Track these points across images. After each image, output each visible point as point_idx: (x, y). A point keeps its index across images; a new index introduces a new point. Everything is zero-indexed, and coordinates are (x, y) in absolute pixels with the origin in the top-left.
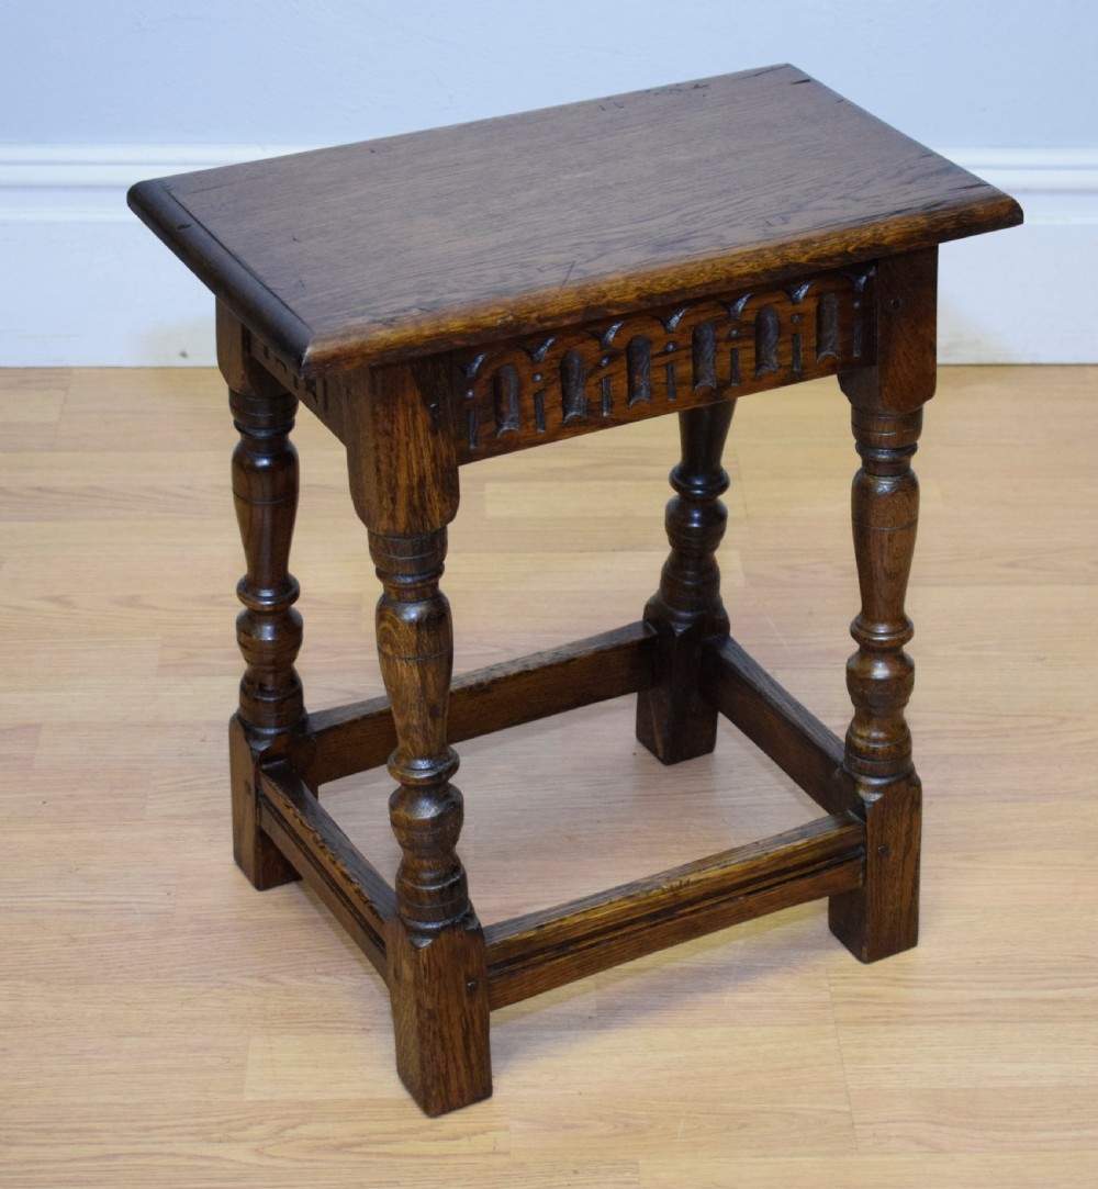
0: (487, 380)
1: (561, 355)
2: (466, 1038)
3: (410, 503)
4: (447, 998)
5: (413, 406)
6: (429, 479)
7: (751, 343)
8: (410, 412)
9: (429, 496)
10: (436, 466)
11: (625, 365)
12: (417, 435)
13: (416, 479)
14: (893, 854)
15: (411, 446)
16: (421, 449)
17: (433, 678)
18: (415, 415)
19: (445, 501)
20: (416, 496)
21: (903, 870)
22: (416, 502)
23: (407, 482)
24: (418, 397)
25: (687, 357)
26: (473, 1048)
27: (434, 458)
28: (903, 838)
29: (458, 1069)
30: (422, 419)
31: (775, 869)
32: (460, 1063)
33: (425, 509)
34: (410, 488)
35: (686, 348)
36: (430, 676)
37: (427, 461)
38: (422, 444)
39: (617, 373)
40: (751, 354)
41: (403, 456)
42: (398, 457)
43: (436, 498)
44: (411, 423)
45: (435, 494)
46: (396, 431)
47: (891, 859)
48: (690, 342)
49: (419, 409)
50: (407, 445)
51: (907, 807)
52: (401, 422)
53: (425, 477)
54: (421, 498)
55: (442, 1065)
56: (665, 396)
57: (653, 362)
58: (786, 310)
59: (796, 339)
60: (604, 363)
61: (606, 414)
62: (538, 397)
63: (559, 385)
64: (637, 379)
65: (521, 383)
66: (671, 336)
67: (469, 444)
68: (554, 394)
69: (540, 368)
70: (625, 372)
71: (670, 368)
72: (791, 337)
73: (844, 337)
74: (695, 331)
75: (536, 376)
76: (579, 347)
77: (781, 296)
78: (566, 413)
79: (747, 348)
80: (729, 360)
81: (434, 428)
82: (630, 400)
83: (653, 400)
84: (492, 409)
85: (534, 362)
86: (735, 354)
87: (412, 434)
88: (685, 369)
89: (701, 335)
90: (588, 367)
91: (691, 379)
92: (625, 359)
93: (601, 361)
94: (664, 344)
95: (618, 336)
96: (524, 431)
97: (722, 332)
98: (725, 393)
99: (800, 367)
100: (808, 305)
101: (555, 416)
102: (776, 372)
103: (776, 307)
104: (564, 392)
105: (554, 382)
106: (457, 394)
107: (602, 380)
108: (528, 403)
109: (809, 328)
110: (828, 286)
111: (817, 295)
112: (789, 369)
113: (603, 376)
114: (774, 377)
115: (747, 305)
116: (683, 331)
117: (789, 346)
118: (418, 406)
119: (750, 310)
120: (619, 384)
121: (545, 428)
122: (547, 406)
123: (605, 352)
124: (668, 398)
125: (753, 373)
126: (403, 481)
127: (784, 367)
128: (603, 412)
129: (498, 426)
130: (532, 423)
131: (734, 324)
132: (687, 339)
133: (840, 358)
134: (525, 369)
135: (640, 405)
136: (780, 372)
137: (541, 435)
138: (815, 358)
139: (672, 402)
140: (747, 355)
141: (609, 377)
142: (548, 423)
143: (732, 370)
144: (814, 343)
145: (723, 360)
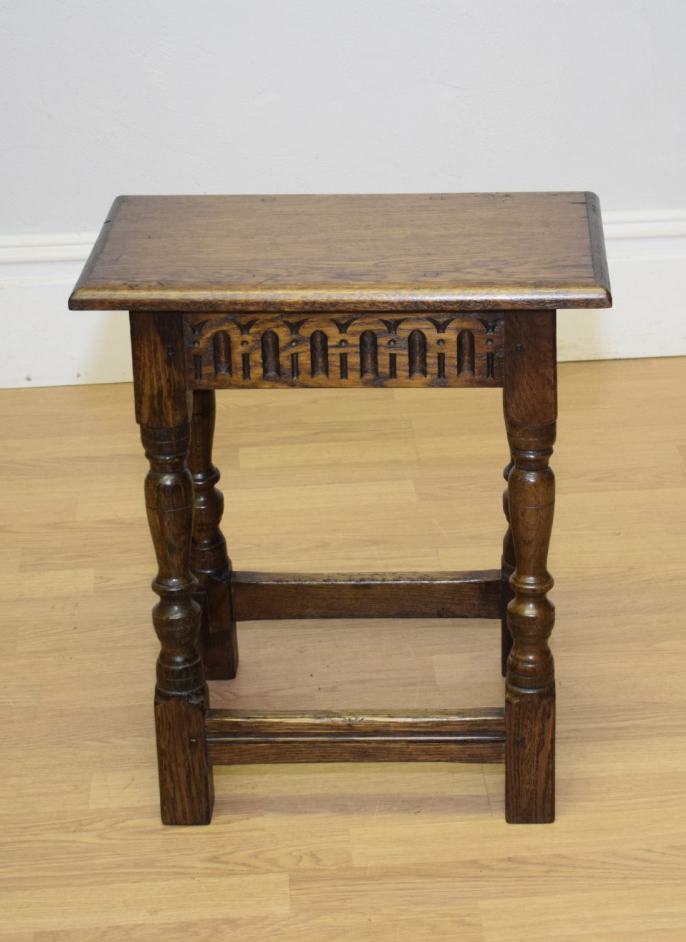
0: (208, 338)
1: (262, 333)
2: (188, 777)
3: (152, 407)
4: (175, 745)
5: (156, 344)
6: (165, 394)
7: (406, 352)
8: (152, 347)
9: (165, 404)
10: (170, 386)
11: (309, 347)
12: (157, 363)
13: (156, 392)
14: (528, 748)
15: (153, 370)
16: (160, 372)
17: (168, 524)
18: (155, 350)
19: (176, 410)
20: (156, 402)
21: (537, 761)
22: (156, 406)
23: (150, 392)
24: (158, 339)
25: (356, 352)
26: (193, 787)
27: (169, 381)
28: (537, 738)
29: (182, 796)
30: (161, 355)
31: (429, 730)
32: (184, 793)
33: (161, 412)
34: (152, 396)
35: (355, 346)
36: (166, 523)
37: (163, 382)
38: (161, 369)
39: (303, 352)
40: (405, 360)
41: (147, 375)
42: (144, 375)
43: (170, 407)
44: (153, 355)
45: (169, 404)
46: (142, 357)
47: (527, 751)
48: (358, 343)
49: (159, 346)
50: (150, 368)
51: (540, 714)
52: (147, 352)
53: (162, 391)
54: (160, 404)
55: (171, 791)
56: (339, 375)
57: (330, 351)
58: (432, 335)
59: (441, 357)
60: (294, 344)
61: (295, 378)
62: (246, 357)
63: (260, 352)
64: (320, 360)
65: (232, 345)
66: (343, 336)
67: (196, 378)
68: (257, 356)
69: (248, 338)
70: (309, 353)
71: (343, 357)
72: (436, 355)
73: (480, 363)
74: (363, 336)
75: (244, 343)
76: (275, 330)
77: (429, 325)
78: (265, 371)
79: (403, 355)
80: (388, 360)
81: (169, 361)
82: (313, 372)
83: (330, 376)
84: (212, 358)
85: (242, 333)
86: (393, 358)
87: (154, 361)
88: (354, 360)
89: (368, 340)
90: (282, 344)
91: (358, 367)
92: (309, 345)
93: (292, 342)
94: (338, 340)
95: (304, 328)
96: (235, 377)
97: (382, 341)
98: (386, 383)
99: (444, 377)
100: (450, 335)
101: (257, 372)
102: (425, 376)
103: (425, 332)
104: (264, 357)
105: (256, 349)
106: (186, 343)
107: (292, 355)
108: (237, 359)
109: (451, 352)
110: (466, 325)
111: (457, 329)
112: (436, 376)
113: (292, 352)
114: (424, 380)
115: (402, 326)
116: (353, 334)
117: (436, 361)
118: (159, 344)
119: (405, 330)
120: (305, 359)
121: (250, 379)
122: (251, 364)
123: (295, 336)
124: (342, 377)
125: (407, 374)
126: (147, 390)
127: (432, 374)
128: (293, 376)
129: (217, 370)
130: (241, 373)
131: (393, 337)
132: (355, 340)
133: (476, 377)
134: (236, 336)
135: (321, 377)
136: (429, 377)
137: (247, 382)
138: (456, 373)
139: (344, 381)
140: (403, 360)
141: (297, 354)
142: (252, 375)
143: (391, 368)
144: (455, 362)
145: (384, 360)
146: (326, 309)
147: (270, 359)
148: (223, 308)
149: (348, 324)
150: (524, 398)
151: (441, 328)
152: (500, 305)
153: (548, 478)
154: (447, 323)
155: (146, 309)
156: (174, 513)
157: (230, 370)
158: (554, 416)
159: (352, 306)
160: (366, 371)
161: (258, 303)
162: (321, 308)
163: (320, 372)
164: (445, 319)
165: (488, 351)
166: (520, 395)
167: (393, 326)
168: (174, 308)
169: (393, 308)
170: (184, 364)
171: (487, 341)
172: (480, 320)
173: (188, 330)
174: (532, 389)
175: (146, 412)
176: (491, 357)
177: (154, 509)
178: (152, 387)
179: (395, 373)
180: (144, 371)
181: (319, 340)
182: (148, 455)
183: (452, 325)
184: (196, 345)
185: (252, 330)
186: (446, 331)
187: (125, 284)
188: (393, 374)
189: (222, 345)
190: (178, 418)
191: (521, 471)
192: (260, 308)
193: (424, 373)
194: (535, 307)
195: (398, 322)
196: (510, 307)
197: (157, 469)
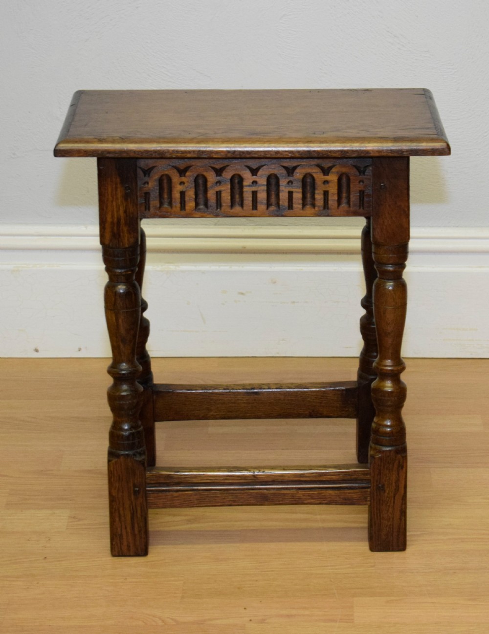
0: (156, 180)
1: (195, 175)
2: (132, 518)
3: (112, 231)
4: (123, 492)
5: (116, 184)
6: (122, 221)
7: (300, 190)
8: (114, 186)
9: (122, 230)
10: (127, 216)
11: (229, 187)
12: (117, 198)
13: (116, 220)
14: (387, 492)
15: (114, 203)
16: (119, 205)
17: (122, 321)
18: (116, 188)
19: (130, 233)
20: (115, 228)
21: (394, 502)
22: (115, 231)
23: (111, 220)
24: (118, 180)
25: (264, 190)
26: (136, 525)
27: (125, 212)
28: (394, 484)
29: (127, 533)
30: (120, 192)
31: (314, 479)
32: (129, 530)
33: (120, 236)
34: (112, 223)
35: (264, 185)
36: (120, 321)
37: (121, 213)
38: (120, 203)
39: (225, 190)
40: (300, 195)
41: (110, 207)
42: (107, 207)
43: (126, 231)
44: (114, 192)
45: (125, 229)
46: (106, 194)
47: (386, 494)
48: (265, 183)
49: (119, 186)
50: (112, 202)
51: (396, 466)
52: (110, 190)
53: (120, 220)
54: (118, 229)
55: (119, 529)
56: (251, 208)
57: (245, 189)
58: (319, 177)
59: (326, 194)
60: (218, 184)
61: (219, 210)
62: (183, 194)
63: (194, 190)
64: (237, 196)
65: (173, 185)
66: (255, 178)
67: (145, 210)
68: (191, 194)
69: (183, 179)
70: (229, 191)
71: (254, 194)
72: (322, 192)
73: (354, 197)
74: (269, 178)
75: (182, 183)
76: (205, 174)
77: (317, 170)
78: (197, 204)
79: (298, 192)
80: (287, 196)
81: (126, 197)
82: (232, 205)
83: (244, 208)
84: (158, 194)
85: (181, 176)
86: (290, 194)
87: (115, 197)
88: (262, 196)
89: (273, 181)
90: (209, 184)
91: (265, 202)
92: (229, 184)
93: (217, 183)
94: (251, 181)
95: (226, 172)
96: (174, 209)
97: (283, 183)
98: (284, 213)
99: (328, 208)
100: (333, 178)
101: (190, 205)
102: (314, 208)
103: (315, 175)
104: (196, 194)
105: (191, 188)
106: (139, 183)
107: (217, 192)
108: (176, 195)
109: (333, 190)
110: (344, 170)
111: (337, 172)
112: (322, 208)
113: (218, 190)
114: (313, 211)
115: (298, 171)
116: (261, 176)
117: (322, 196)
118: (119, 184)
119: (299, 174)
120: (226, 197)
121: (185, 210)
122: (187, 199)
123: (219, 178)
124: (253, 209)
125: (301, 206)
126: (109, 219)
127: (319, 207)
128: (217, 209)
129: (161, 204)
130: (179, 205)
131: (291, 179)
132: (263, 181)
133: (351, 209)
134: (176, 179)
135: (237, 209)
136: (316, 209)
137: (183, 213)
138: (337, 206)
139: (255, 211)
140: (298, 196)
141: (220, 192)
142: (187, 208)
143: (289, 202)
144: (336, 197)
145: (284, 196)
146: (243, 156)
147: (201, 196)
148: (168, 155)
149: (258, 169)
150: (386, 224)
151: (326, 172)
152: (370, 153)
153: (402, 287)
154: (330, 168)
155: (110, 155)
156: (127, 312)
157: (170, 204)
158: (407, 238)
159: (262, 154)
160: (271, 205)
161: (194, 151)
162: (240, 154)
163: (237, 205)
164: (330, 165)
165: (360, 189)
166: (383, 222)
167: (290, 171)
168: (132, 155)
169: (292, 156)
170: (137, 200)
171: (359, 182)
172: (355, 166)
173: (140, 173)
174: (392, 217)
175: (108, 236)
176: (362, 193)
177: (111, 310)
178: (113, 216)
179: (292, 206)
180: (107, 204)
181: (236, 181)
182: (108, 270)
183: (334, 170)
184: (146, 185)
185: (187, 174)
186: (330, 174)
187: (96, 139)
188: (290, 206)
189: (165, 185)
190: (132, 240)
191: (383, 280)
192: (195, 156)
193: (313, 205)
194: (396, 154)
195: (295, 168)
196: (377, 154)
197: (114, 280)
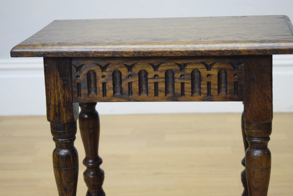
0: (85, 74)
1: (113, 71)
3: (55, 111)
5: (57, 77)
6: (62, 104)
7: (190, 82)
8: (55, 79)
9: (62, 110)
10: (65, 100)
11: (138, 79)
12: (58, 88)
13: (57, 103)
15: (56, 91)
16: (59, 93)
17: (64, 176)
18: (57, 80)
19: (67, 113)
20: (57, 109)
22: (57, 111)
23: (54, 103)
24: (58, 74)
25: (163, 82)
27: (64, 97)
30: (59, 84)
33: (60, 115)
34: (55, 106)
35: (162, 78)
36: (62, 176)
37: (61, 98)
38: (59, 91)
39: (135, 82)
40: (189, 86)
41: (52, 94)
42: (51, 94)
43: (64, 112)
44: (56, 83)
45: (64, 110)
46: (50, 84)
48: (164, 76)
49: (59, 78)
50: (54, 90)
52: (52, 81)
53: (60, 103)
54: (59, 110)
56: (154, 95)
57: (149, 81)
58: (204, 72)
59: (209, 84)
60: (130, 77)
61: (130, 96)
62: (104, 84)
63: (112, 81)
64: (144, 86)
65: (97, 78)
66: (156, 73)
67: (78, 96)
68: (110, 84)
69: (105, 73)
70: (138, 82)
71: (156, 84)
72: (207, 83)
73: (230, 88)
74: (167, 72)
75: (103, 76)
76: (120, 69)
77: (202, 66)
78: (115, 92)
79: (188, 83)
80: (180, 86)
81: (64, 86)
82: (140, 93)
83: (149, 95)
84: (86, 85)
85: (102, 71)
86: (183, 84)
87: (56, 87)
88: (162, 86)
89: (170, 75)
90: (123, 77)
91: (164, 90)
92: (138, 77)
93: (128, 76)
94: (154, 75)
95: (135, 68)
96: (98, 96)
97: (177, 75)
98: (179, 99)
99: (211, 95)
100: (214, 72)
101: (110, 92)
102: (200, 95)
103: (200, 70)
104: (114, 84)
105: (110, 80)
106: (73, 77)
107: (129, 83)
108: (100, 86)
109: (214, 81)
110: (222, 66)
111: (218, 68)
112: (206, 95)
113: (129, 82)
114: (199, 97)
115: (188, 67)
116: (161, 71)
117: (206, 86)
118: (58, 77)
119: (189, 69)
120: (135, 86)
121: (106, 96)
122: (107, 88)
123: (130, 73)
124: (155, 96)
125: (191, 94)
126: (52, 102)
127: (204, 94)
128: (129, 96)
129: (89, 92)
130: (102, 93)
131: (182, 73)
132: (163, 75)
133: (228, 95)
134: (99, 73)
135: (144, 95)
136: (202, 95)
137: (105, 98)
138: (217, 93)
139: (157, 97)
140: (188, 86)
141: (131, 82)
142: (107, 94)
143: (182, 91)
144: (216, 87)
145: (178, 86)
146: (146, 55)
147: (118, 86)
148: (91, 55)
149: (158, 66)
150: (254, 107)
151: (208, 68)
152: (242, 53)
153: (267, 154)
154: (211, 65)
155: (50, 56)
156: (66, 169)
157: (96, 91)
158: (271, 117)
159: (160, 54)
160: (169, 93)
161: (109, 52)
162: (144, 54)
163: (144, 93)
164: (211, 63)
165: (235, 81)
166: (252, 105)
167: (182, 67)
168: (65, 55)
169: (183, 55)
170: (72, 88)
171: (234, 76)
172: (230, 63)
173: (74, 69)
174: (259, 102)
175: (52, 114)
176: (236, 83)
177: (56, 168)
178: (55, 100)
179: (184, 93)
180: (51, 92)
181: (143, 75)
182: (54, 139)
183: (215, 66)
184: (78, 78)
185: (107, 70)
186: (211, 69)
187: (41, 44)
188: (183, 94)
189: (92, 78)
190: (69, 118)
191: (252, 149)
192: (111, 55)
193: (200, 93)
194: (261, 54)
195: (185, 65)
196: (247, 54)
197: (59, 147)
